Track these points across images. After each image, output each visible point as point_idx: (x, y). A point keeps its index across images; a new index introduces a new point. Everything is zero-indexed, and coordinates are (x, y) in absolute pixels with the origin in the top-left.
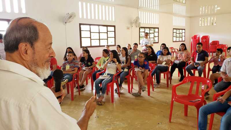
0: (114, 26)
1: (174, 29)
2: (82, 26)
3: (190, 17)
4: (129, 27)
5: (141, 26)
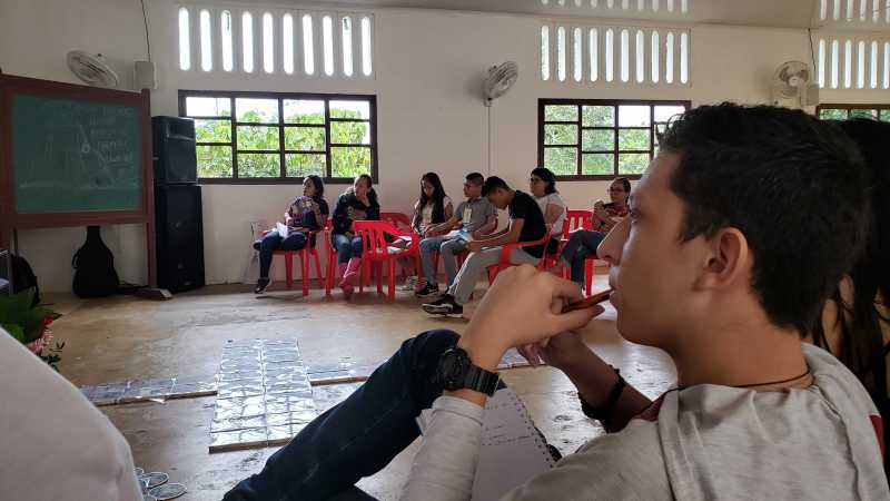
5: (822, 100)
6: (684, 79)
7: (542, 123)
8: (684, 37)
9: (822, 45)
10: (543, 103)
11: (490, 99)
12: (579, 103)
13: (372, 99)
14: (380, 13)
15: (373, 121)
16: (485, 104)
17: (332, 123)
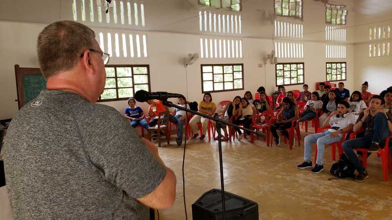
0: (242, 65)
2: (204, 67)
4: (262, 65)
5: (278, 62)
6: (241, 56)
7: (202, 73)
8: (241, 42)
9: (276, 43)
10: (202, 65)
11: (187, 65)
12: (213, 65)
13: (148, 66)
14: (148, 33)
15: (148, 74)
16: (185, 67)
17: (134, 76)
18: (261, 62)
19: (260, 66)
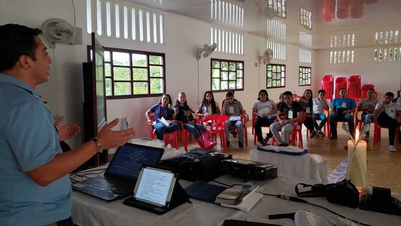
0: (243, 62)
1: (300, 67)
2: (213, 62)
3: (316, 50)
4: (257, 64)
6: (243, 53)
7: (212, 68)
8: (242, 36)
9: (267, 43)
11: (200, 58)
12: (220, 61)
13: (163, 55)
14: (166, 13)
15: (164, 66)
16: (197, 59)
17: (150, 67)
18: (257, 61)
19: (256, 66)
